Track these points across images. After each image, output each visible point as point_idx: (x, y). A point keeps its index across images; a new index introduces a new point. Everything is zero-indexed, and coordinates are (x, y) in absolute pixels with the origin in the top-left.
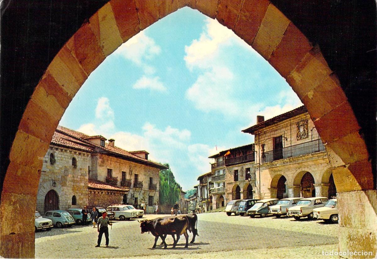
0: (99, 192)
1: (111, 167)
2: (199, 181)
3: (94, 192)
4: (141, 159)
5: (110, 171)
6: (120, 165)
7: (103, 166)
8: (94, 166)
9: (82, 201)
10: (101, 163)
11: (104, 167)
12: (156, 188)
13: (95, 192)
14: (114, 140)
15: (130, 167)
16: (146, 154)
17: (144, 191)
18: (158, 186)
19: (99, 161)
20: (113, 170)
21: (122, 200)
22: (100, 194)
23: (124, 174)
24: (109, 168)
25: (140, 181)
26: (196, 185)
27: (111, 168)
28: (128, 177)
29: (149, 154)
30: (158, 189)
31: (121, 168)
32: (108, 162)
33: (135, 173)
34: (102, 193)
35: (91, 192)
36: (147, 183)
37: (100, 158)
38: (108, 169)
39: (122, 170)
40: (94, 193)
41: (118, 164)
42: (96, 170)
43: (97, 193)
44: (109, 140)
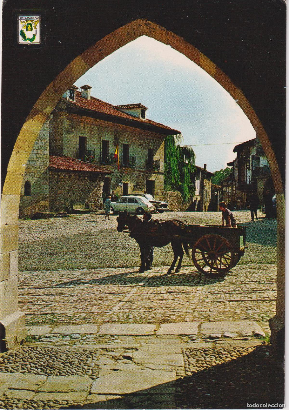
0: (65, 176)
1: (85, 133)
2: (236, 153)
3: (57, 175)
4: (133, 118)
5: (82, 140)
6: (99, 129)
7: (72, 132)
8: (58, 132)
9: (38, 190)
10: (69, 128)
11: (73, 134)
12: (158, 167)
13: (59, 175)
14: (90, 88)
15: (116, 131)
16: (144, 110)
17: (139, 172)
18: (162, 164)
19: (67, 123)
20: (87, 138)
21: (102, 187)
22: (66, 178)
23: (105, 144)
24: (81, 135)
25: (132, 155)
26: (232, 161)
27: (85, 136)
28: (111, 150)
29: (147, 109)
30: (162, 169)
31: (100, 135)
32: (80, 125)
33: (124, 143)
34: (70, 176)
35: (53, 175)
36: (143, 159)
37: (68, 119)
38: (80, 137)
39: (103, 138)
40: (58, 178)
41: (96, 127)
42: (62, 139)
43: (61, 177)
44: (81, 88)
